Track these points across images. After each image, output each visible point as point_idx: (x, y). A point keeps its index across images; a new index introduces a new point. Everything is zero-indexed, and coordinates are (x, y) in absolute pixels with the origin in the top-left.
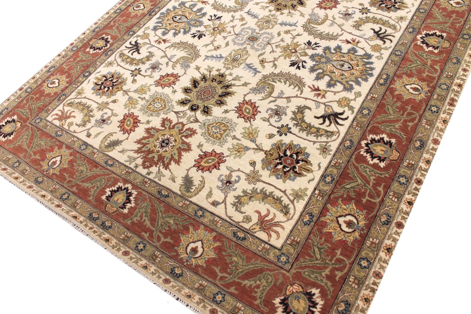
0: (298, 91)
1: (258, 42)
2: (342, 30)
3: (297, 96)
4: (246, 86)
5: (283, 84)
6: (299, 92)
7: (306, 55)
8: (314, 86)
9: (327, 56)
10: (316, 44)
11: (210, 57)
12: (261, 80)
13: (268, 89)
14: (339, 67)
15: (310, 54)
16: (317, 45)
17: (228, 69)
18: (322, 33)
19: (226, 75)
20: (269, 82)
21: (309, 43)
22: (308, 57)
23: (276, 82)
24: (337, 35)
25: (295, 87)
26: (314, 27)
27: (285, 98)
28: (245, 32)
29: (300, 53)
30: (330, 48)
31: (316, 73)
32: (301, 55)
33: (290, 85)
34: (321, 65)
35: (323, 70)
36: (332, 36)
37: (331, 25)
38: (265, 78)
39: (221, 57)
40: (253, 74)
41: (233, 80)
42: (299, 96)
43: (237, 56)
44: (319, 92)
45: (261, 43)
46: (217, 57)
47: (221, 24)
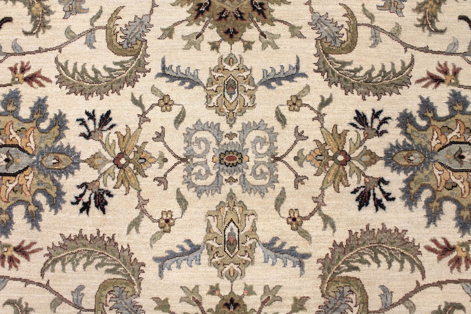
0: (413, 270)
1: (251, 164)
2: (406, 47)
3: (419, 288)
4: (302, 308)
5: (374, 265)
6: (417, 274)
7: (373, 158)
8: (435, 241)
9: (417, 141)
10: (376, 115)
11: (167, 258)
12: (323, 277)
13: (353, 297)
14: (455, 165)
15: (380, 153)
16: (381, 117)
17: (232, 277)
18: (369, 73)
19: (241, 298)
20: (344, 274)
21: (360, 118)
22: (381, 163)
23: (357, 269)
24: (404, 68)
25: (402, 262)
26: (344, 64)
27: (398, 303)
28: (198, 141)
29: (359, 159)
30: (411, 115)
31: (421, 203)
32: (367, 164)
33: (390, 264)
34: (420, 176)
35: (429, 186)
36: (395, 75)
37: (376, 40)
38: (329, 269)
39: (195, 249)
40: (298, 268)
41: (263, 303)
42: (422, 283)
43: (228, 231)
44: (454, 254)
45: (257, 164)
46: (184, 253)
47: (122, 138)
